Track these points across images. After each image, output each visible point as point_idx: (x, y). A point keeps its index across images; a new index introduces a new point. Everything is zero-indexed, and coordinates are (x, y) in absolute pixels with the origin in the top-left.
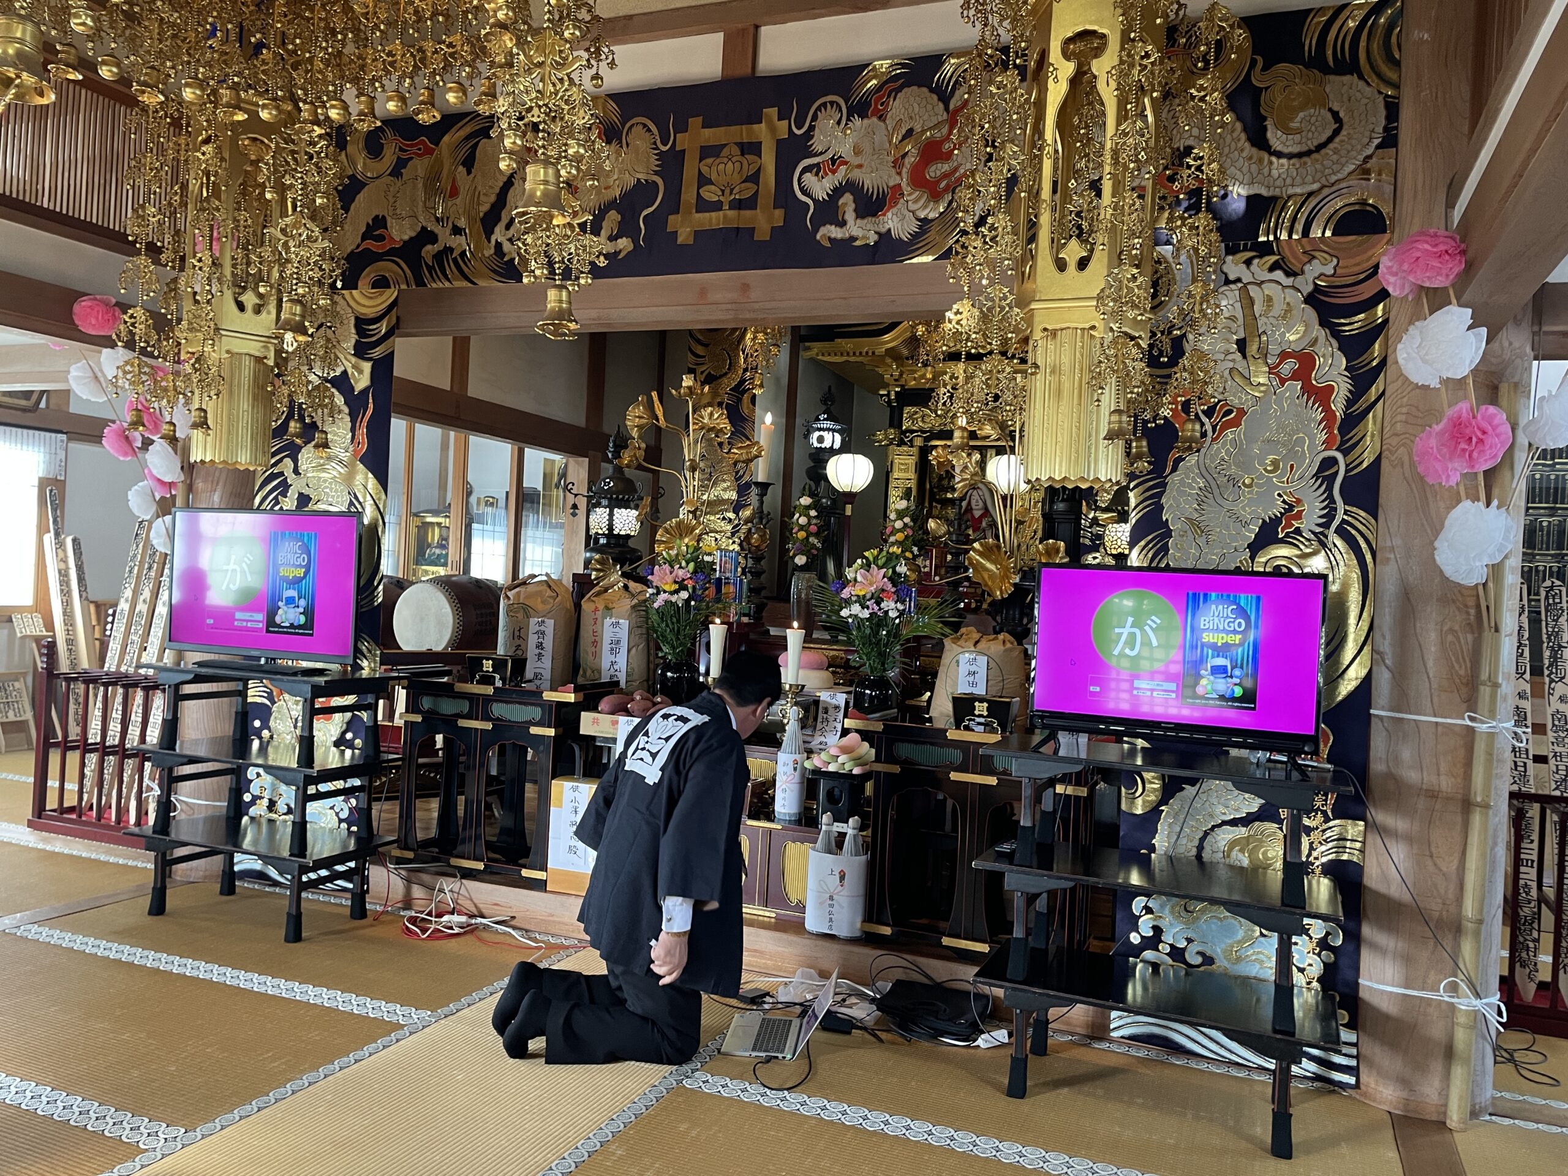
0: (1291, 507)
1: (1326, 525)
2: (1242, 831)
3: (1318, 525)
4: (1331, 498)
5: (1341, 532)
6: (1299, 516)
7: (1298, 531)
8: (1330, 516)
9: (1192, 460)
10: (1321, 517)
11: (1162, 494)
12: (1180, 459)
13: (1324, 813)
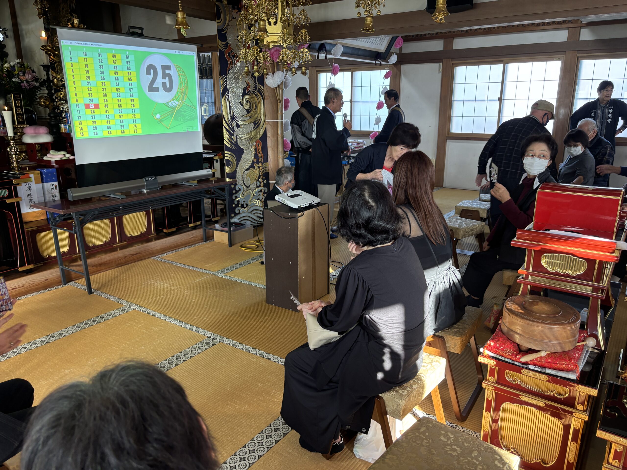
0: (248, 84)
1: (255, 90)
2: (248, 171)
3: (254, 89)
4: (255, 82)
5: (259, 91)
6: (249, 87)
7: (250, 91)
8: (256, 87)
9: (231, 70)
10: (254, 87)
11: (226, 81)
12: (229, 70)
13: (262, 162)
